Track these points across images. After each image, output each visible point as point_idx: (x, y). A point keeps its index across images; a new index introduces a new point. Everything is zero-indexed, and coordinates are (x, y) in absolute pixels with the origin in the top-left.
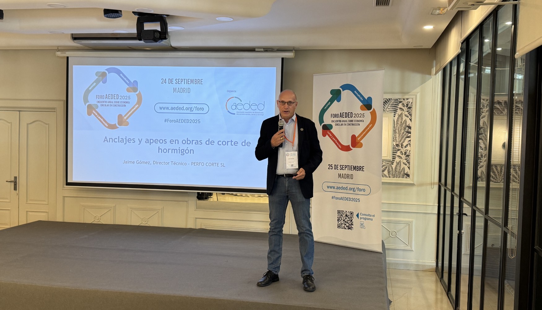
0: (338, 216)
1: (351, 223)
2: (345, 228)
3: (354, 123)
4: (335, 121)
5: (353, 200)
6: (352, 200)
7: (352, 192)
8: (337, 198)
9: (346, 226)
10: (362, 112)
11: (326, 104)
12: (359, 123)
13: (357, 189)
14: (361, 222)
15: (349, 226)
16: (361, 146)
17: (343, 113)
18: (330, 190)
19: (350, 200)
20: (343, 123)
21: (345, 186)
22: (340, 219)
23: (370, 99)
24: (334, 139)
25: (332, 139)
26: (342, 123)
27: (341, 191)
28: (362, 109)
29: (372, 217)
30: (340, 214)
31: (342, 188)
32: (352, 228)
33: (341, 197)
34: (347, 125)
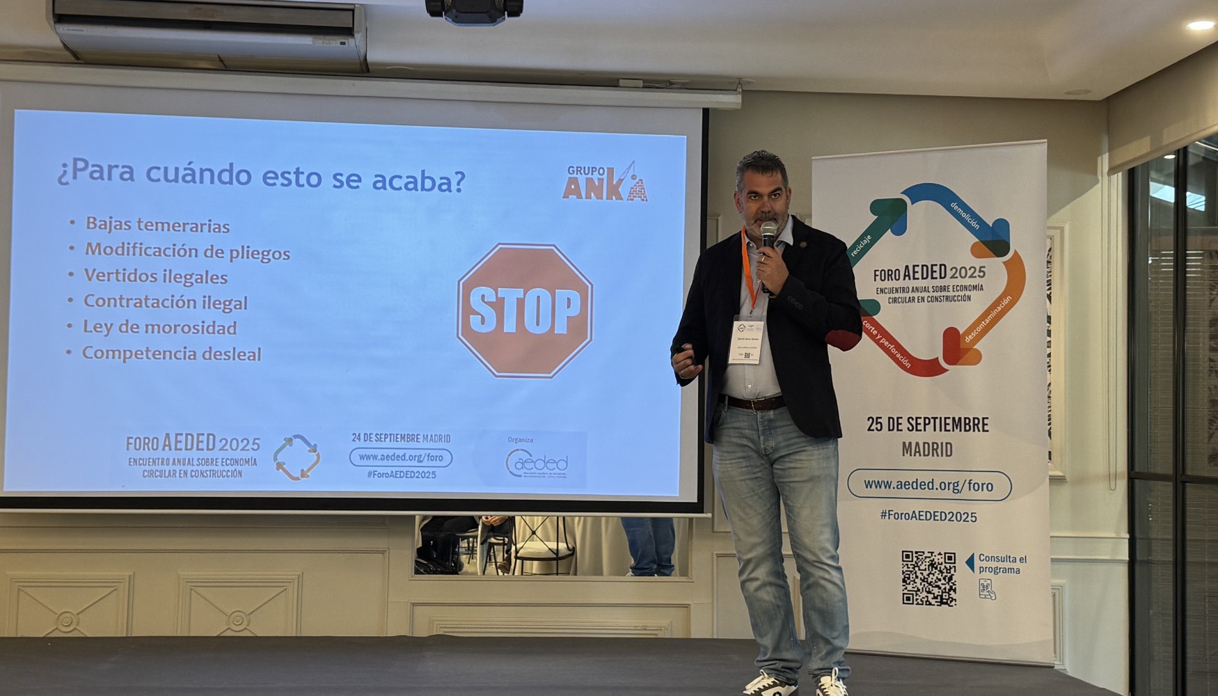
0: (905, 569)
1: (948, 587)
2: (927, 601)
3: (951, 294)
4: (886, 291)
5: (954, 518)
6: (948, 517)
7: (948, 493)
8: (898, 516)
9: (931, 596)
10: (978, 263)
11: (857, 242)
12: (968, 293)
13: (967, 485)
14: (982, 582)
15: (941, 596)
16: (977, 358)
17: (914, 266)
18: (873, 491)
19: (943, 518)
20: (916, 295)
21: (925, 477)
22: (912, 576)
23: (1002, 225)
24: (886, 343)
26: (911, 295)
27: (911, 493)
28: (975, 252)
29: (1017, 565)
30: (912, 561)
31: (915, 484)
32: (951, 602)
33: (914, 512)
34: (930, 299)
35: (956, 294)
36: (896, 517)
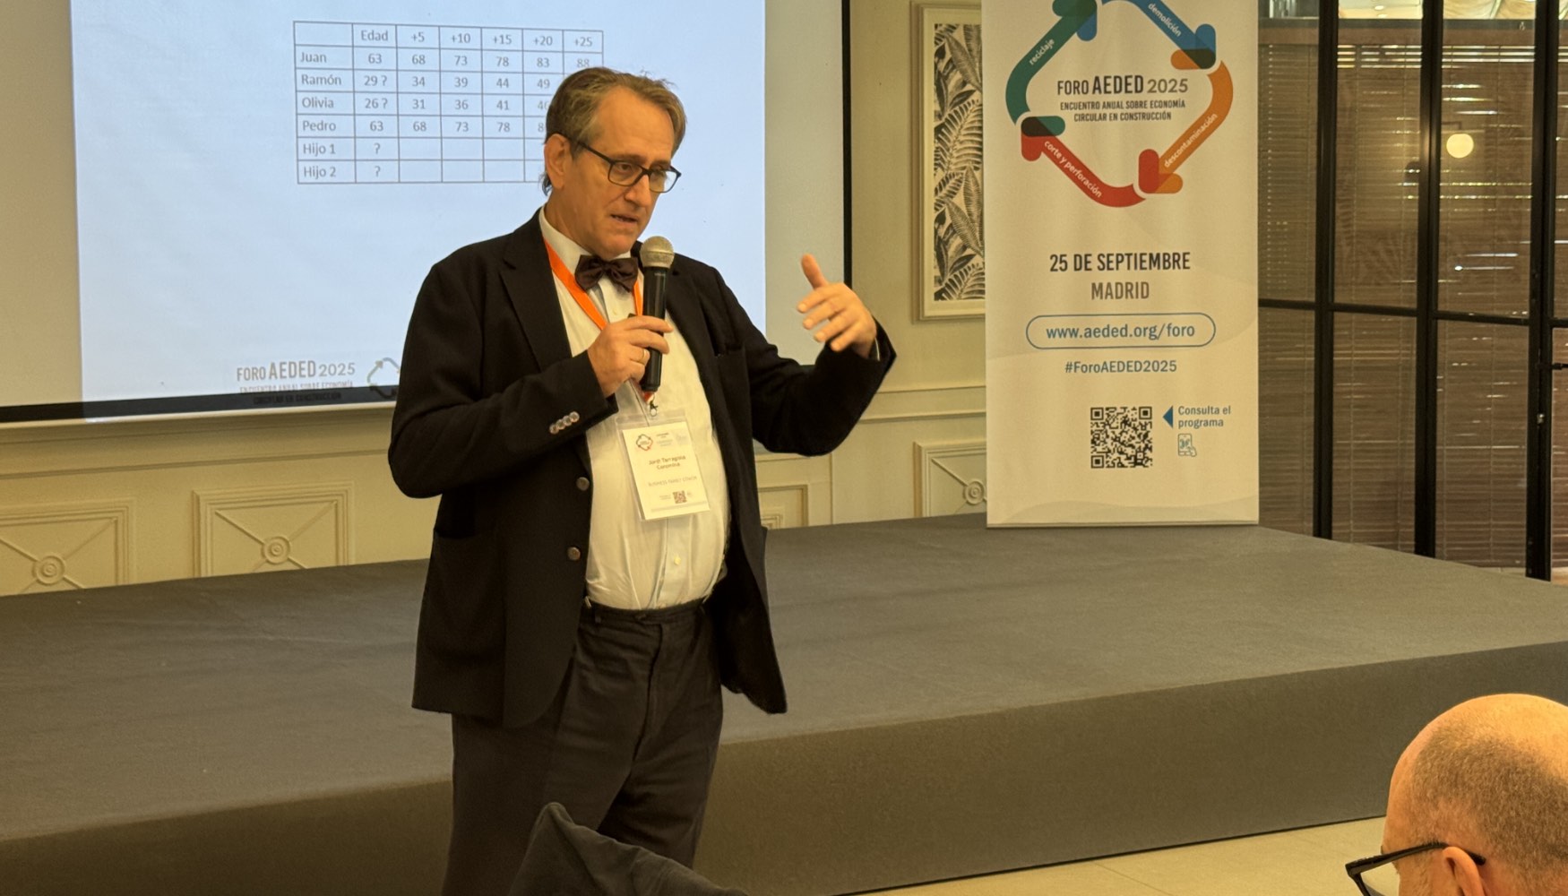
0: (1095, 428)
1: (1143, 445)
2: (1120, 463)
3: (1148, 110)
4: (1072, 106)
5: (1150, 368)
6: (1144, 366)
7: (1145, 340)
8: (1087, 369)
9: (1123, 457)
10: (1179, 74)
11: (1038, 47)
12: (1168, 110)
13: (1166, 330)
14: (1181, 437)
15: (1135, 457)
16: (1177, 185)
17: (1106, 78)
18: (1058, 341)
19: (1138, 368)
20: (1108, 111)
21: (1117, 323)
22: (1103, 436)
23: (1207, 31)
24: (1072, 168)
25: (1061, 166)
26: (1101, 111)
27: (1102, 341)
28: (1177, 62)
29: (1221, 416)
30: (1102, 419)
31: (1106, 331)
32: (1146, 462)
33: (1105, 363)
34: (1123, 117)
35: (1155, 110)
36: (1084, 369)
